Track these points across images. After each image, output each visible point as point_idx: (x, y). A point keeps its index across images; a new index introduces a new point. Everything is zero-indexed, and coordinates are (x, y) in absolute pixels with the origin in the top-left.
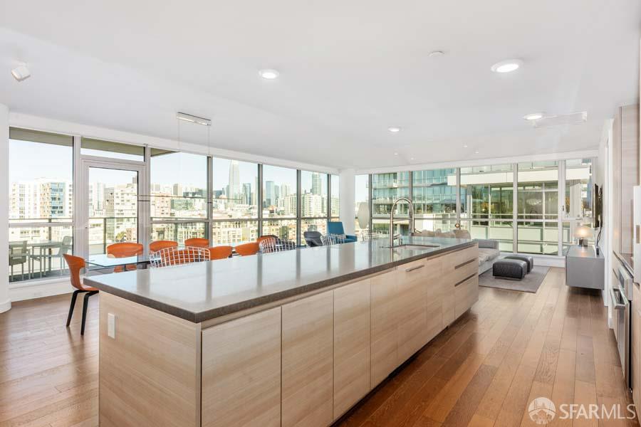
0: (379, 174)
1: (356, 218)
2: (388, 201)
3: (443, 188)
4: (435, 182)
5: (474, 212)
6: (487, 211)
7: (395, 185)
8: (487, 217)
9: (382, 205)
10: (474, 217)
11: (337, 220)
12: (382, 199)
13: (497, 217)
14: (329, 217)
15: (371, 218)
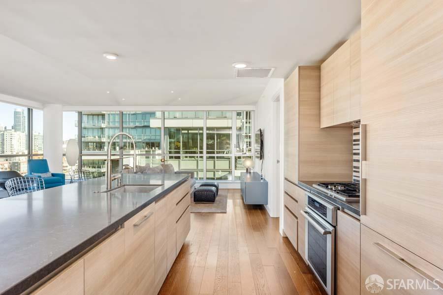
0: (88, 115)
1: (64, 155)
2: (97, 139)
3: (144, 130)
4: (137, 124)
5: (170, 149)
6: (179, 148)
7: (103, 126)
8: (179, 153)
9: (91, 142)
10: (170, 153)
11: (41, 158)
12: (91, 137)
13: (186, 153)
14: (30, 154)
15: (81, 155)
